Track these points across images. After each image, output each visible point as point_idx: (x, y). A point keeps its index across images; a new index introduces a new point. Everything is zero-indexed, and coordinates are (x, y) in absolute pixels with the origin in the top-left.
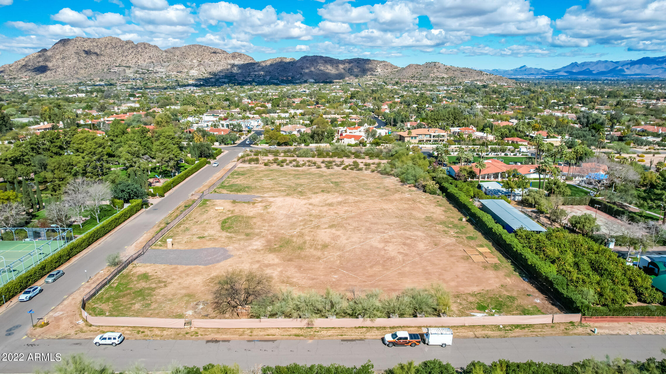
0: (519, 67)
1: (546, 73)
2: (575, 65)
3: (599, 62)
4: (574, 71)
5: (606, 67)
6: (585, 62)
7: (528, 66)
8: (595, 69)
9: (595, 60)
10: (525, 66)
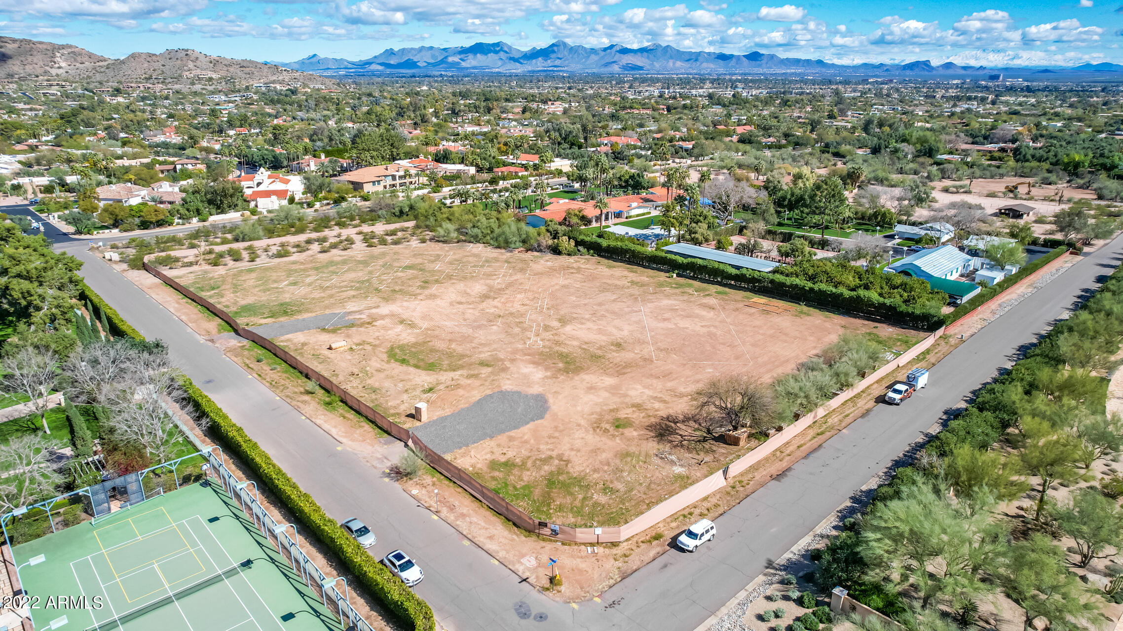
0: (306, 56)
1: (350, 66)
2: (390, 53)
3: (422, 49)
4: (392, 62)
5: (433, 56)
6: (404, 49)
7: (322, 55)
8: (422, 60)
9: (417, 45)
10: (315, 55)
